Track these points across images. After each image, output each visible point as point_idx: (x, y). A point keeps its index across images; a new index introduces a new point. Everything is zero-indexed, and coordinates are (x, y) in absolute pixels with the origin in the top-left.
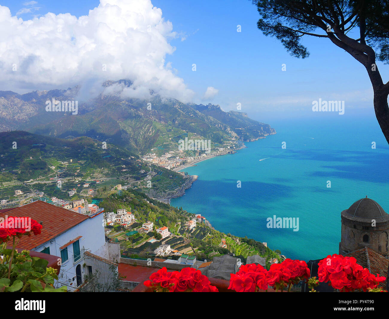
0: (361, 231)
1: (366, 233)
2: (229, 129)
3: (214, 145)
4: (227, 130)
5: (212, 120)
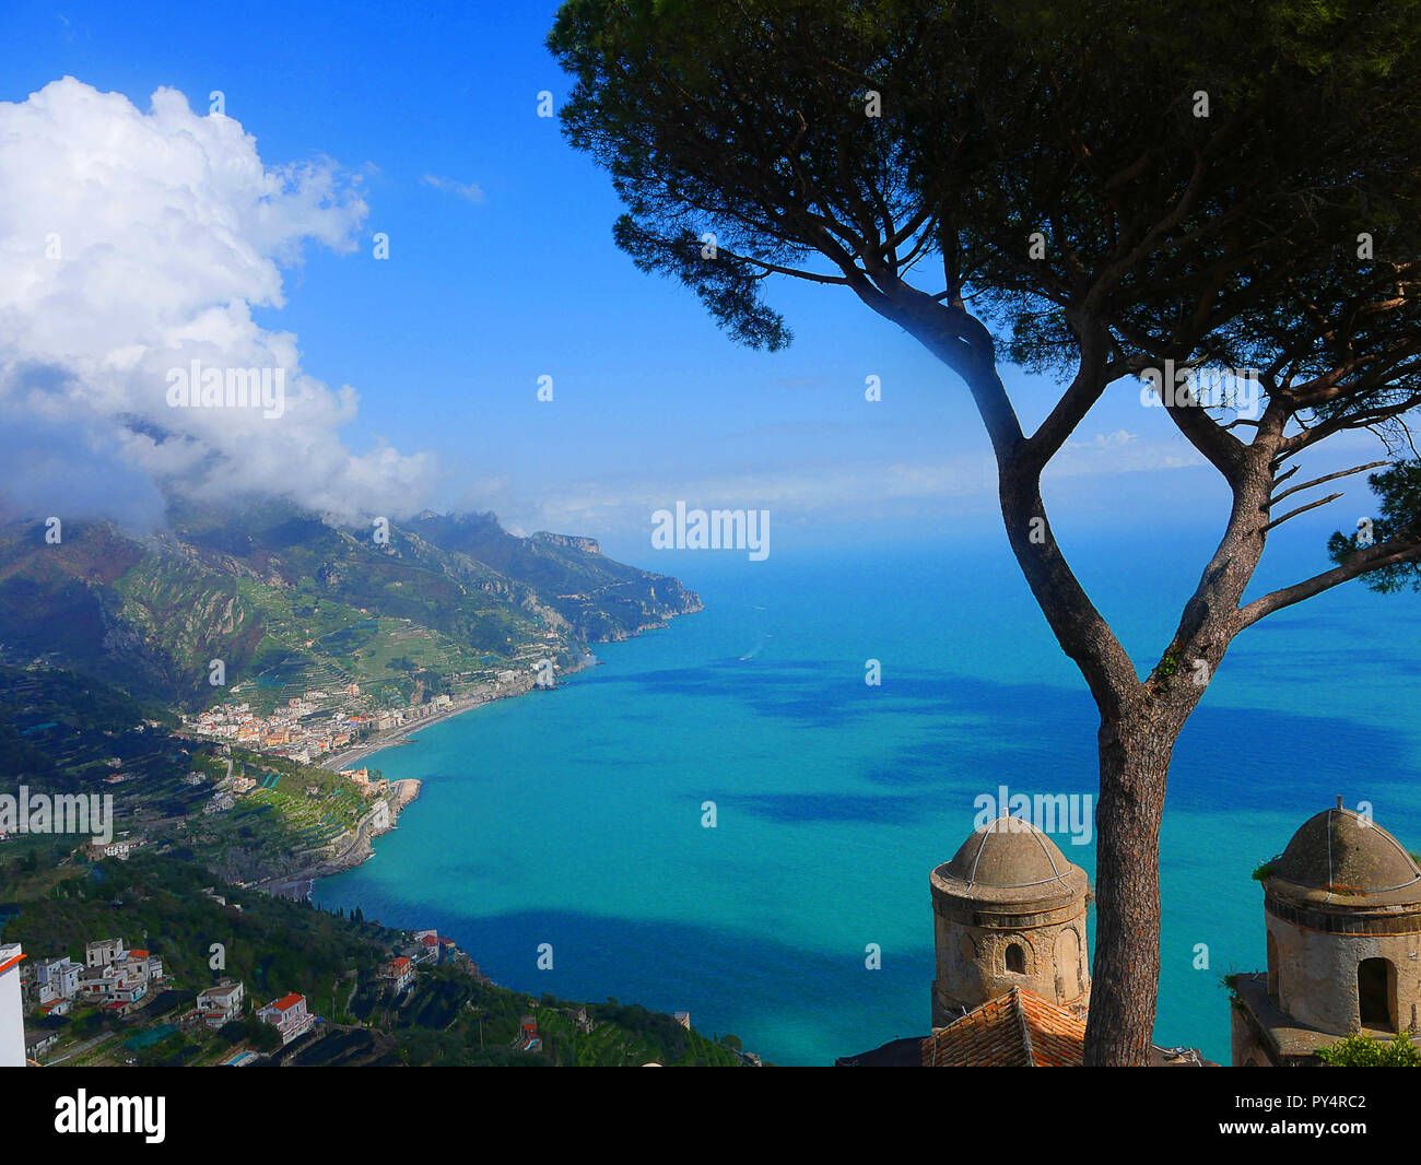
0: (997, 932)
1: (1013, 939)
2: (533, 599)
3: (480, 661)
4: (526, 602)
5: (471, 567)
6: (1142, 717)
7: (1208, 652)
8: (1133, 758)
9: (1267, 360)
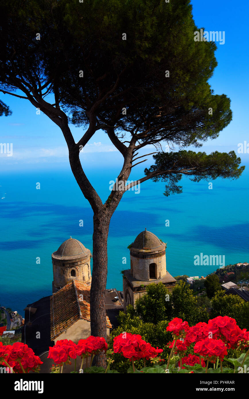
0: (69, 267)
1: (73, 268)
6: (104, 213)
7: (118, 197)
8: (101, 223)
9: (132, 127)
